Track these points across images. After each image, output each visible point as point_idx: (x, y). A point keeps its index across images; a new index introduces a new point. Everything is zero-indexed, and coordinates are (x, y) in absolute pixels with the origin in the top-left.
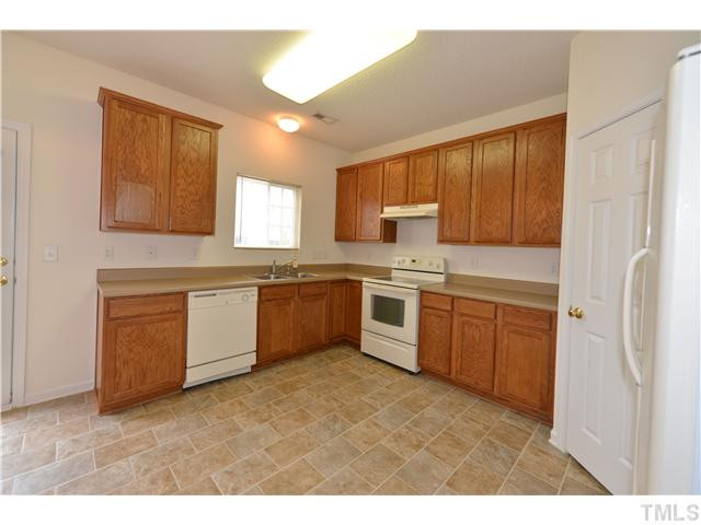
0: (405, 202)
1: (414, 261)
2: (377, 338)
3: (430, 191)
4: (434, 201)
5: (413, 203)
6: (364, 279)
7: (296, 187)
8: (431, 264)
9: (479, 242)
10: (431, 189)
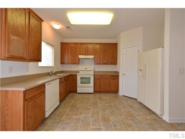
0: (85, 55)
1: (86, 69)
2: (81, 88)
3: (92, 53)
4: (93, 55)
5: (87, 55)
6: (78, 74)
7: (52, 46)
8: (90, 69)
9: (103, 64)
10: (92, 52)
